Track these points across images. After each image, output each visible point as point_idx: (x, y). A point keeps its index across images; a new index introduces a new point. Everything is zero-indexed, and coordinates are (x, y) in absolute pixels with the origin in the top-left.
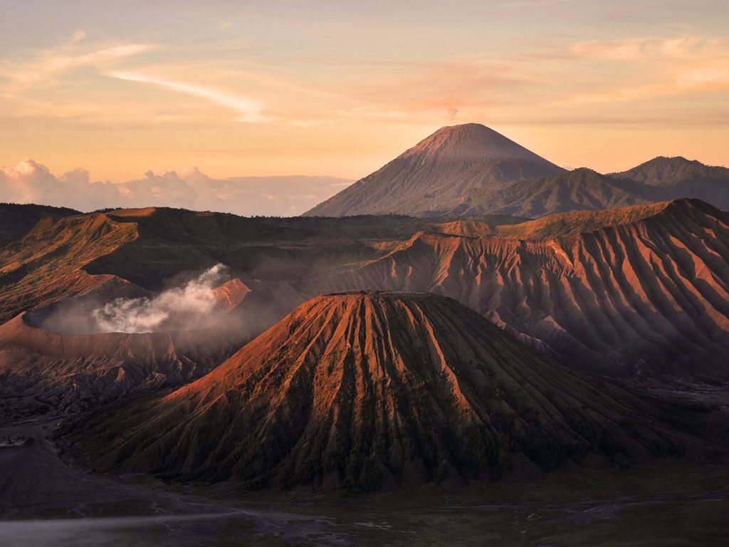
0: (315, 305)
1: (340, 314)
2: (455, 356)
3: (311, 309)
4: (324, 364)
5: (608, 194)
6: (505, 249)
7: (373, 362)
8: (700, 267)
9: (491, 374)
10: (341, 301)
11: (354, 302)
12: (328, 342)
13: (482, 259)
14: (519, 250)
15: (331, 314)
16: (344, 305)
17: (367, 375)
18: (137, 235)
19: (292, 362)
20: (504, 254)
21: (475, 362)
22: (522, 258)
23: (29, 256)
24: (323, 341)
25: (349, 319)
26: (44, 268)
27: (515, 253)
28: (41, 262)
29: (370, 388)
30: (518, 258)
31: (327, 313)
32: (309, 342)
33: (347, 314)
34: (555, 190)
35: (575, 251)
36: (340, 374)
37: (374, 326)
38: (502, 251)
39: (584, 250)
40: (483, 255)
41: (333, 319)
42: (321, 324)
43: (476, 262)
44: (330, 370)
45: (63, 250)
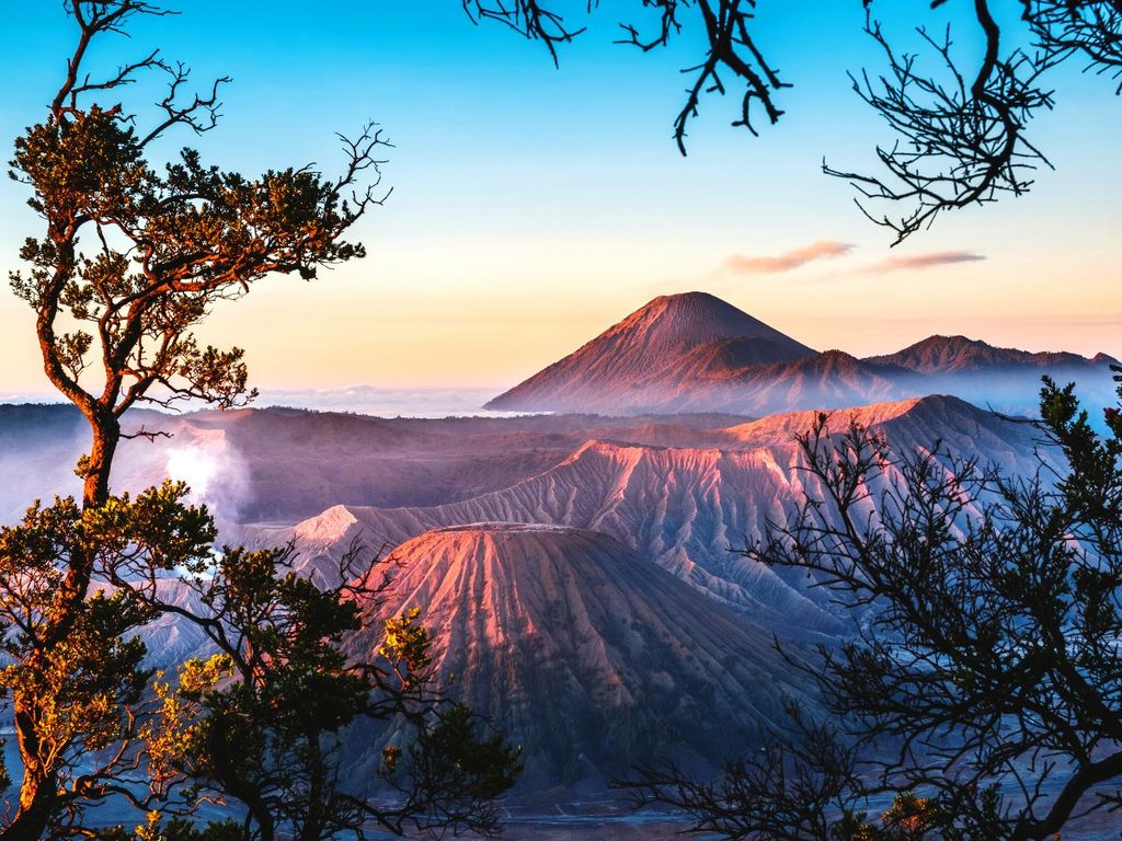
0: (419, 545)
1: (451, 557)
2: (604, 614)
3: (413, 550)
6: (702, 464)
9: (651, 634)
10: (453, 540)
11: (470, 541)
12: (433, 595)
13: (671, 477)
14: (718, 465)
15: (438, 557)
16: (457, 545)
17: (483, 639)
20: (701, 469)
22: (723, 474)
24: (427, 594)
25: (463, 564)
27: (715, 470)
29: (486, 657)
30: (718, 475)
31: (433, 556)
32: (407, 596)
33: (460, 558)
35: (793, 465)
36: (447, 638)
37: (496, 573)
38: (697, 466)
39: (804, 464)
40: (672, 472)
41: (440, 564)
42: (425, 571)
43: (663, 481)
44: (434, 632)
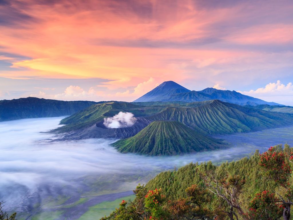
1: (159, 125)
3: (153, 124)
4: (157, 134)
5: (199, 95)
7: (166, 133)
8: (220, 113)
9: (186, 135)
11: (161, 122)
13: (180, 112)
15: (157, 125)
16: (159, 123)
17: (165, 136)
18: (112, 108)
19: (151, 134)
20: (184, 111)
21: (183, 133)
23: (91, 112)
24: (156, 130)
25: (161, 126)
26: (94, 115)
28: (93, 114)
29: (165, 138)
32: (154, 130)
34: (189, 95)
35: (197, 110)
36: (160, 136)
37: (165, 127)
39: (199, 110)
42: (156, 127)
43: (179, 113)
44: (158, 135)
45: (97, 111)
